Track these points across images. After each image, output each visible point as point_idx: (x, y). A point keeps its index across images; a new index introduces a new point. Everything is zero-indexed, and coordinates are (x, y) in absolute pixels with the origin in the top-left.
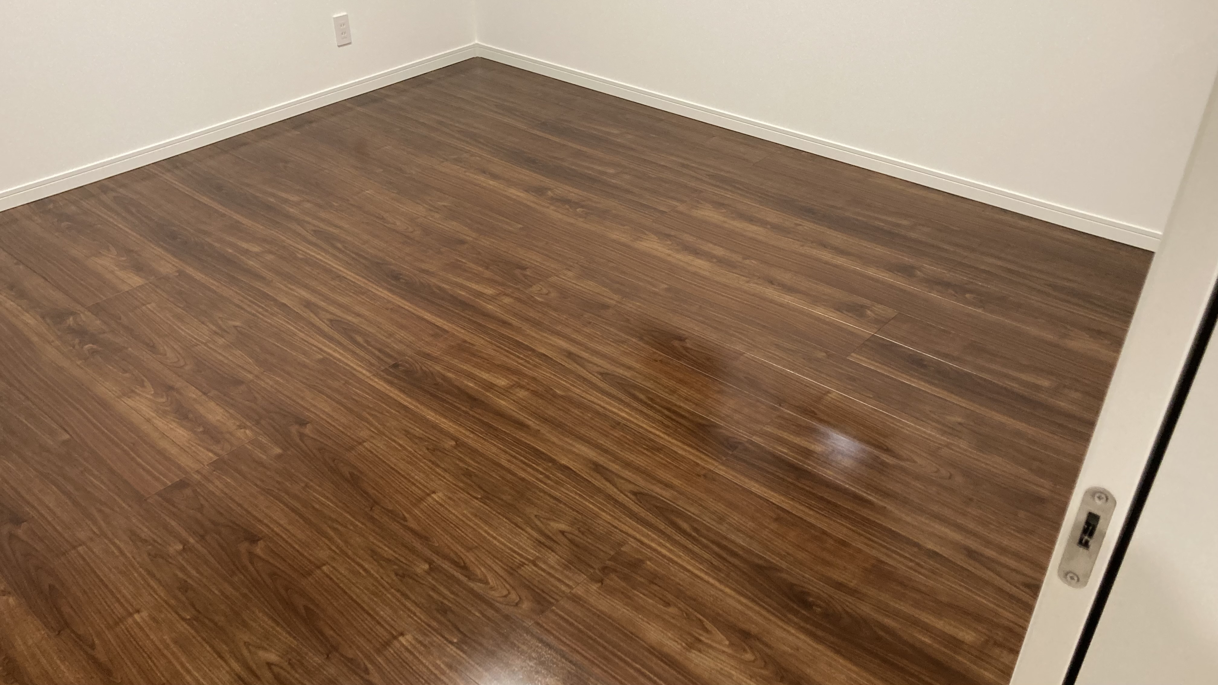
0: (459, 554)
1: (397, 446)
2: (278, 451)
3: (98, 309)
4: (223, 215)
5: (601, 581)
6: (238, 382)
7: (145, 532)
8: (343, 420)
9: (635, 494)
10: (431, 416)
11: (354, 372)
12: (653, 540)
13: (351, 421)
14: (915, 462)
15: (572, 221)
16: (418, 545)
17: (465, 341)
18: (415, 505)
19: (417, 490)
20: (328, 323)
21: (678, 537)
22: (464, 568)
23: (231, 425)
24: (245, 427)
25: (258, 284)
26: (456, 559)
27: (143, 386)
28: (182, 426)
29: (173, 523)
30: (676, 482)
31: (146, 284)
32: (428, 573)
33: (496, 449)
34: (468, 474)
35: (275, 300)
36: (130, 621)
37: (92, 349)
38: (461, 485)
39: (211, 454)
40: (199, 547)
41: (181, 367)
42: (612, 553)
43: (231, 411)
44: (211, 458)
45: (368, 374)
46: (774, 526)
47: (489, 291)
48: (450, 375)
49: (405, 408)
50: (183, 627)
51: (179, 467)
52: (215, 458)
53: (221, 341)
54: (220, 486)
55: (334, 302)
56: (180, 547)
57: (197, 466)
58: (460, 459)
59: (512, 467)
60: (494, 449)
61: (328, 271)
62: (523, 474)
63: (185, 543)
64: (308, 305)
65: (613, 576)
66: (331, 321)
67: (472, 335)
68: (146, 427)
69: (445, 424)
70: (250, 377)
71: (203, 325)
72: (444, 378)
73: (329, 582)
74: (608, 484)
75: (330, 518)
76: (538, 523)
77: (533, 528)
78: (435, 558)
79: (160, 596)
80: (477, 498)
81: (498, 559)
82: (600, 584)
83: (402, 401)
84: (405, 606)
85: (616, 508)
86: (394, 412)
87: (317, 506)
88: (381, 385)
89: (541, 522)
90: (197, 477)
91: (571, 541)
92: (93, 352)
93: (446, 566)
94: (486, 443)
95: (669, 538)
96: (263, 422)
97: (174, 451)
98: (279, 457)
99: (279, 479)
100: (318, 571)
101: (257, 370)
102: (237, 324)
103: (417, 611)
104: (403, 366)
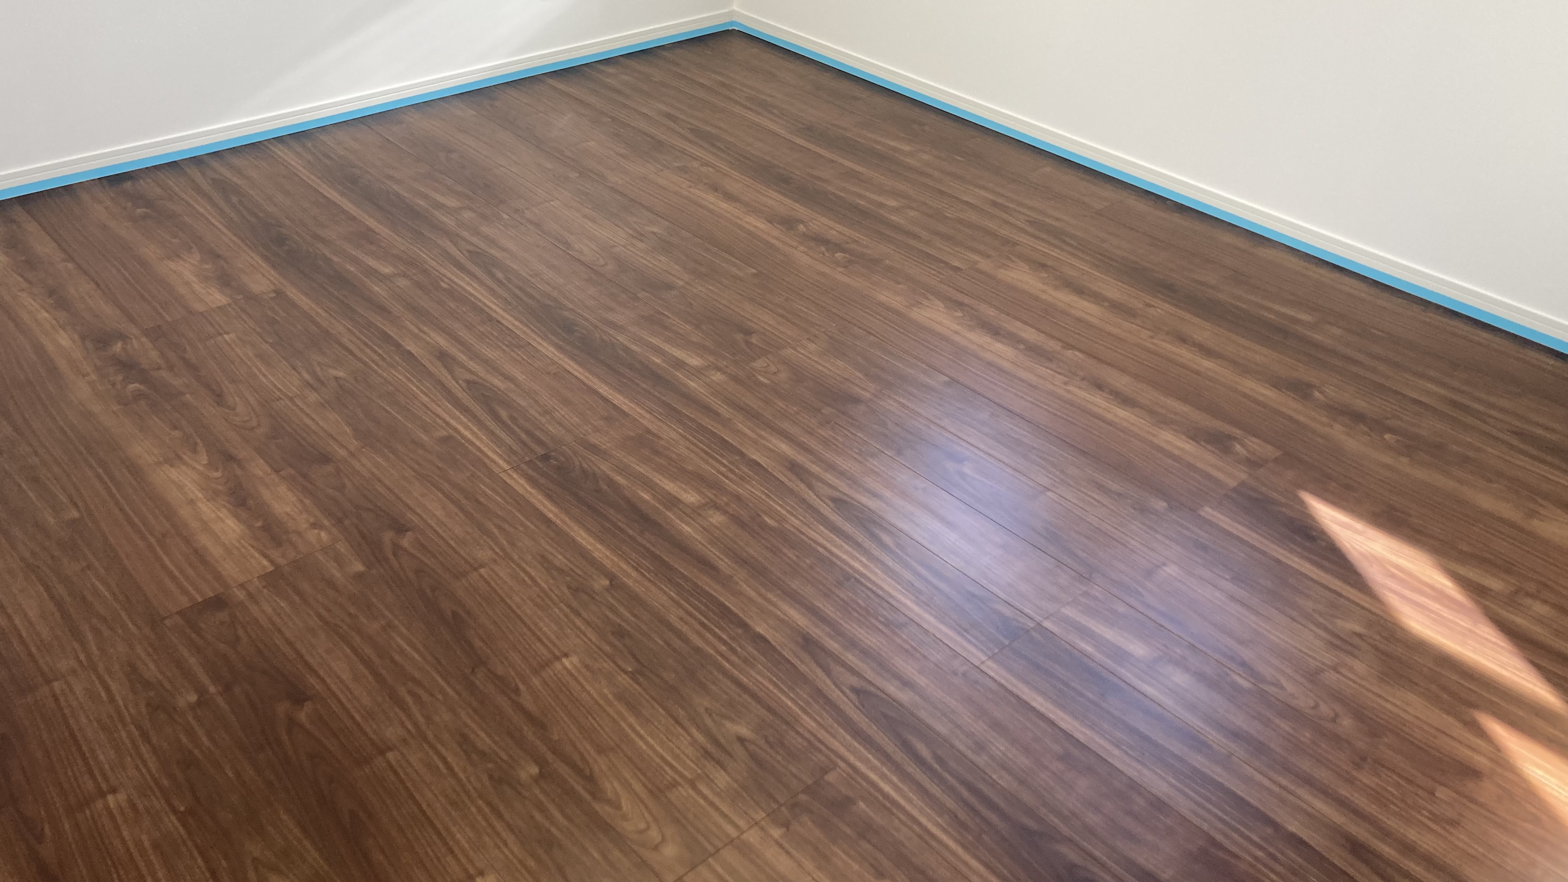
0: (586, 755)
1: (526, 579)
2: (359, 567)
3: (156, 334)
4: (354, 219)
5: (786, 825)
6: (325, 459)
7: (151, 670)
8: (457, 530)
9: (857, 691)
10: (582, 537)
11: (486, 461)
12: (873, 769)
13: (469, 534)
14: (1282, 688)
15: (826, 270)
16: (529, 733)
17: (649, 431)
18: (536, 672)
19: (541, 648)
20: (464, 385)
21: (912, 768)
22: (590, 779)
23: (302, 522)
24: (321, 527)
25: (378, 321)
26: (580, 763)
27: (195, 451)
28: (237, 517)
29: (192, 660)
30: (922, 681)
31: (229, 305)
32: (537, 780)
33: (665, 598)
34: (620, 633)
35: (398, 346)
36: (99, 804)
37: (139, 390)
38: (607, 648)
39: (265, 562)
40: (220, 700)
41: (252, 429)
42: (810, 782)
43: (307, 501)
44: (264, 567)
45: (506, 466)
46: (1058, 766)
47: (695, 361)
48: (619, 479)
49: (548, 522)
50: (171, 822)
51: (218, 577)
52: (271, 568)
53: (313, 397)
54: (269, 610)
55: (475, 356)
56: (193, 698)
57: (242, 579)
58: (612, 609)
59: (685, 629)
60: (664, 599)
61: (478, 310)
62: (699, 643)
63: (201, 691)
64: (443, 356)
65: (805, 818)
66: (468, 382)
67: (660, 424)
68: (185, 512)
69: (600, 551)
70: (342, 452)
71: (293, 372)
72: (611, 483)
73: (392, 777)
74: (819, 672)
75: (414, 680)
76: (709, 722)
77: (698, 728)
78: (550, 757)
79: (149, 771)
80: (626, 672)
81: (640, 770)
82: (784, 830)
83: (545, 511)
84: (493, 828)
85: (825, 709)
86: (532, 527)
87: (397, 658)
88: (520, 484)
89: (714, 721)
90: (241, 595)
91: (753, 756)
92: (138, 396)
93: (564, 770)
94: (653, 588)
95: (898, 769)
96: (347, 522)
97: (216, 551)
98: (359, 576)
99: (353, 610)
100: (380, 759)
101: (354, 445)
102: (341, 374)
103: (511, 839)
104: (556, 460)
